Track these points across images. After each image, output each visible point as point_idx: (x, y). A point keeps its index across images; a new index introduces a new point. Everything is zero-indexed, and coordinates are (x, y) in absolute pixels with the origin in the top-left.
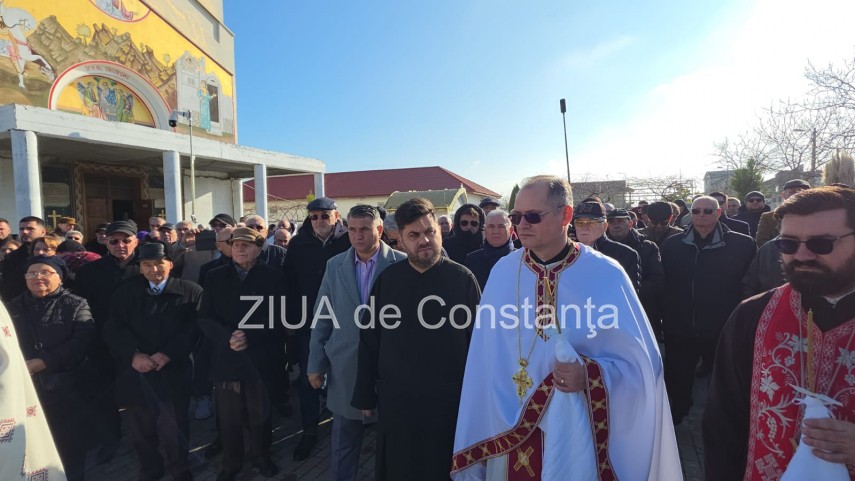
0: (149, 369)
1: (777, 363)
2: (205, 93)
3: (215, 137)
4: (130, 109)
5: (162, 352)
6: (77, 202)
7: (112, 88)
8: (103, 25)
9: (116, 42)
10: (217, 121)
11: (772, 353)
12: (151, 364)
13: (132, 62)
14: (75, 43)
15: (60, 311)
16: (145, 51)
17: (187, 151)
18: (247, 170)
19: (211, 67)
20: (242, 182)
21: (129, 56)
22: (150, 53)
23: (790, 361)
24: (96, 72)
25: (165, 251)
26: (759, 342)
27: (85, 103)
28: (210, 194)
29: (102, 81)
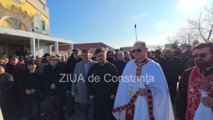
0: (30, 93)
1: (194, 85)
2: (41, 23)
3: (44, 34)
4: (21, 27)
5: (34, 89)
6: (6, 51)
7: (16, 21)
8: (13, 5)
9: (17, 9)
10: (45, 30)
11: (193, 82)
12: (31, 92)
13: (22, 15)
14: (6, 9)
15: (5, 78)
16: (25, 12)
17: (37, 38)
18: (53, 43)
19: (43, 16)
20: (51, 46)
21: (21, 13)
22: (26, 12)
23: (197, 84)
24: (11, 17)
25: (34, 62)
26: (190, 80)
27: (8, 25)
28: (43, 49)
29: (13, 19)
